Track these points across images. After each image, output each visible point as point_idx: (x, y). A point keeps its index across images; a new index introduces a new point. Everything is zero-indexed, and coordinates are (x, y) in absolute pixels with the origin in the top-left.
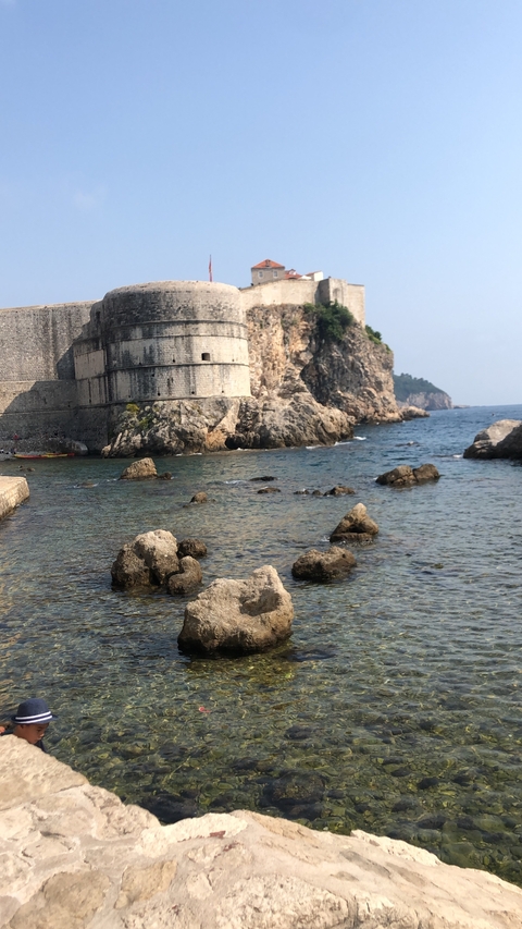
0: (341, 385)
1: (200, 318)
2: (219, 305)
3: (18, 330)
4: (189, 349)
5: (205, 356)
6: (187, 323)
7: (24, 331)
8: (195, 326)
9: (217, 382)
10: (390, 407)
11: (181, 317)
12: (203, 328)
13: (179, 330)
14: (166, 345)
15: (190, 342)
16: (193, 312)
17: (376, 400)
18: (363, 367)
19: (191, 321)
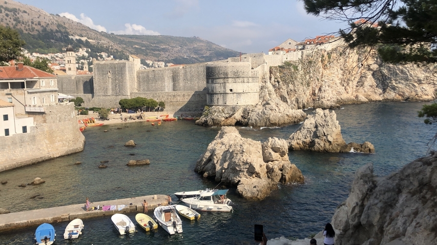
0: (396, 80)
1: (229, 76)
2: (238, 71)
3: (198, 72)
4: (225, 88)
5: (231, 90)
6: (224, 78)
7: (200, 72)
8: (227, 79)
9: (235, 100)
10: (426, 92)
11: (223, 76)
12: (230, 80)
13: (221, 81)
14: (217, 86)
15: (225, 85)
16: (227, 74)
17: (417, 89)
18: (409, 72)
19: (226, 77)
